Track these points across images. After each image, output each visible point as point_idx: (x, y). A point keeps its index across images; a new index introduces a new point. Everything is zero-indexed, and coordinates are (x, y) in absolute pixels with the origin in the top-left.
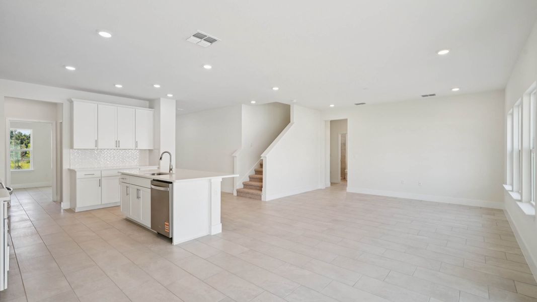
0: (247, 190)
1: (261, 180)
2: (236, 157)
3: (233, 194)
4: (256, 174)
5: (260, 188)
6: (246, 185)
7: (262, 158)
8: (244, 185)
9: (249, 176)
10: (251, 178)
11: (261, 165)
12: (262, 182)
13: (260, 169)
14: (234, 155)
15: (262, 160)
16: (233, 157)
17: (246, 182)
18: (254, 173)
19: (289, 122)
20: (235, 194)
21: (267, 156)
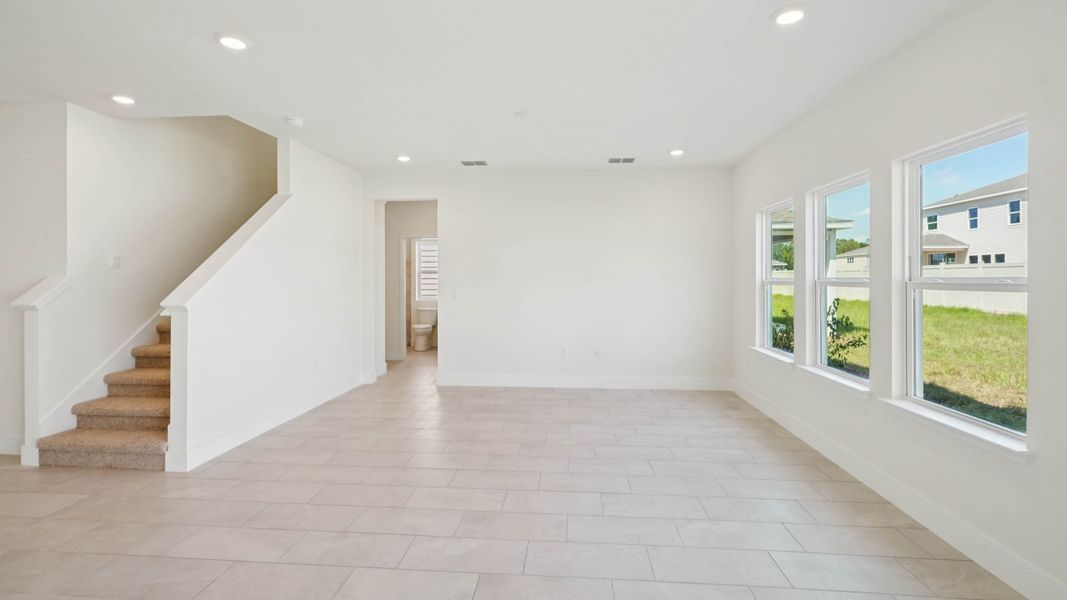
0: (89, 440)
1: (163, 390)
2: (34, 308)
3: (17, 459)
4: (138, 366)
5: (160, 424)
6: (88, 417)
7: (164, 314)
8: (79, 415)
9: (107, 379)
10: (117, 386)
11: (164, 334)
12: (167, 396)
13: (160, 349)
14: (20, 302)
15: (169, 319)
16: (21, 311)
17: (87, 404)
18: (131, 363)
19: (272, 190)
20: (31, 458)
21: (188, 305)
